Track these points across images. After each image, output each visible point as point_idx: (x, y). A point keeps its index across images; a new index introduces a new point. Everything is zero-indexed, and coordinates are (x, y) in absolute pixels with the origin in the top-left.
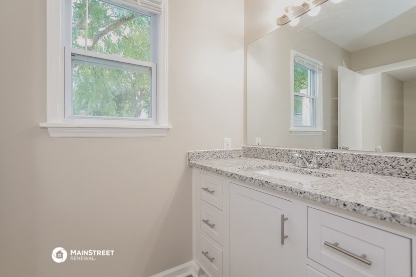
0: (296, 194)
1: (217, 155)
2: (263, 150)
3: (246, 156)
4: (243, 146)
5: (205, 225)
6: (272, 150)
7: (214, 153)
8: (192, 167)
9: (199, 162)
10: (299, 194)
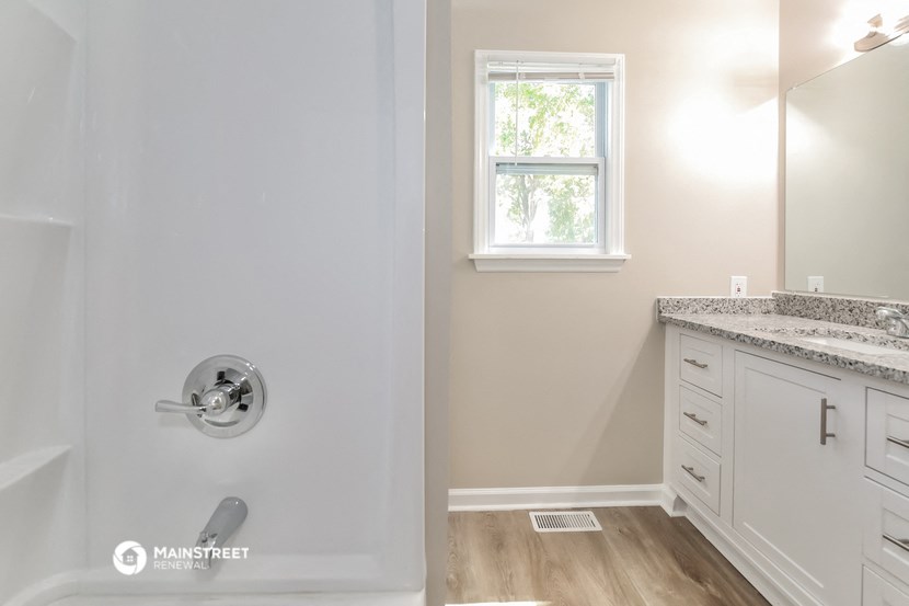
0: (843, 365)
1: (715, 307)
2: (820, 301)
3: (782, 313)
4: (776, 292)
5: (689, 421)
6: (842, 302)
7: (708, 303)
8: (664, 324)
9: (678, 316)
10: (848, 365)
